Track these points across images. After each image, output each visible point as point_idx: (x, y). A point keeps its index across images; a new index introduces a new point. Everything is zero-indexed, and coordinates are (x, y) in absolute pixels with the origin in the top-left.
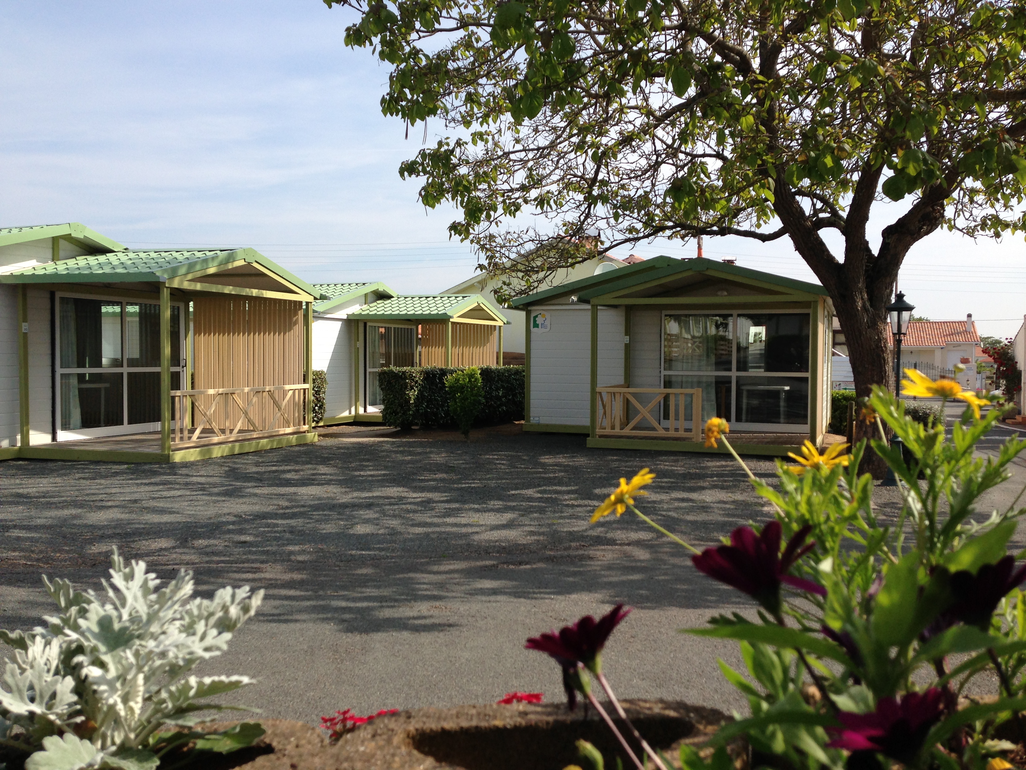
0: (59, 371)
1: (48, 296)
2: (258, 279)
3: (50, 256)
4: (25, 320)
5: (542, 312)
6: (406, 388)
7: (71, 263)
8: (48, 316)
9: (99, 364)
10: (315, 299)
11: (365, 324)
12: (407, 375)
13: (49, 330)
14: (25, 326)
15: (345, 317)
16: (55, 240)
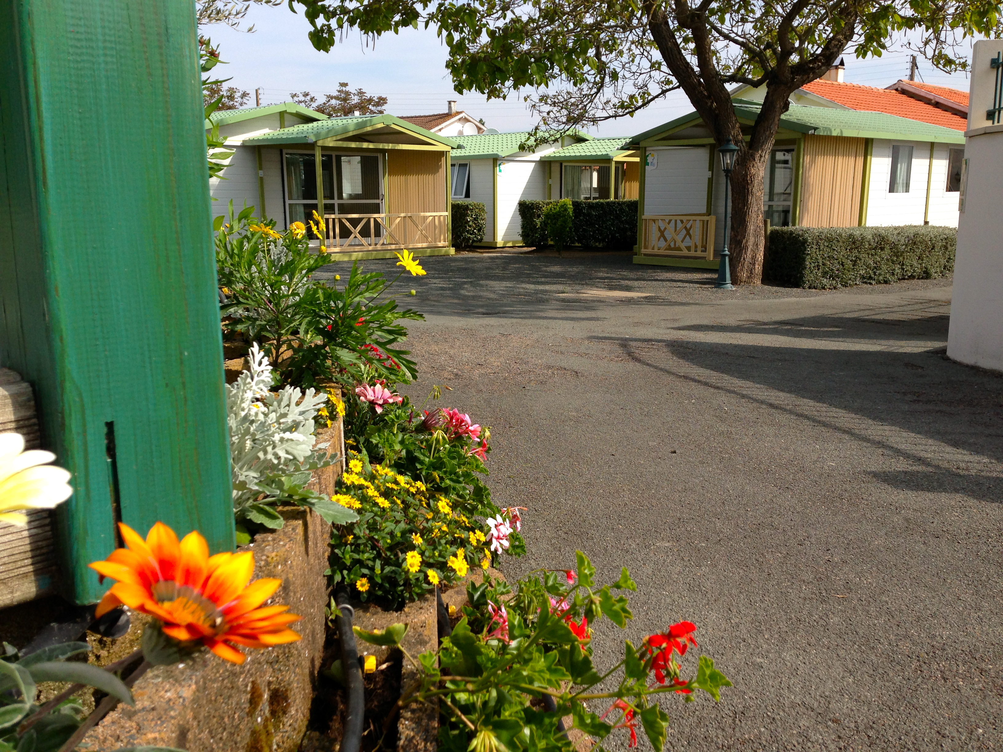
0: (288, 202)
1: (279, 152)
2: (397, 136)
3: (279, 126)
4: (261, 169)
5: (652, 152)
6: (534, 216)
7: (291, 129)
8: (279, 166)
9: (340, 197)
10: (452, 148)
11: (561, 164)
12: (535, 206)
13: (280, 175)
14: (261, 173)
15: (538, 159)
16: (282, 114)
